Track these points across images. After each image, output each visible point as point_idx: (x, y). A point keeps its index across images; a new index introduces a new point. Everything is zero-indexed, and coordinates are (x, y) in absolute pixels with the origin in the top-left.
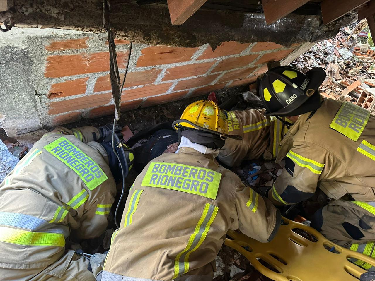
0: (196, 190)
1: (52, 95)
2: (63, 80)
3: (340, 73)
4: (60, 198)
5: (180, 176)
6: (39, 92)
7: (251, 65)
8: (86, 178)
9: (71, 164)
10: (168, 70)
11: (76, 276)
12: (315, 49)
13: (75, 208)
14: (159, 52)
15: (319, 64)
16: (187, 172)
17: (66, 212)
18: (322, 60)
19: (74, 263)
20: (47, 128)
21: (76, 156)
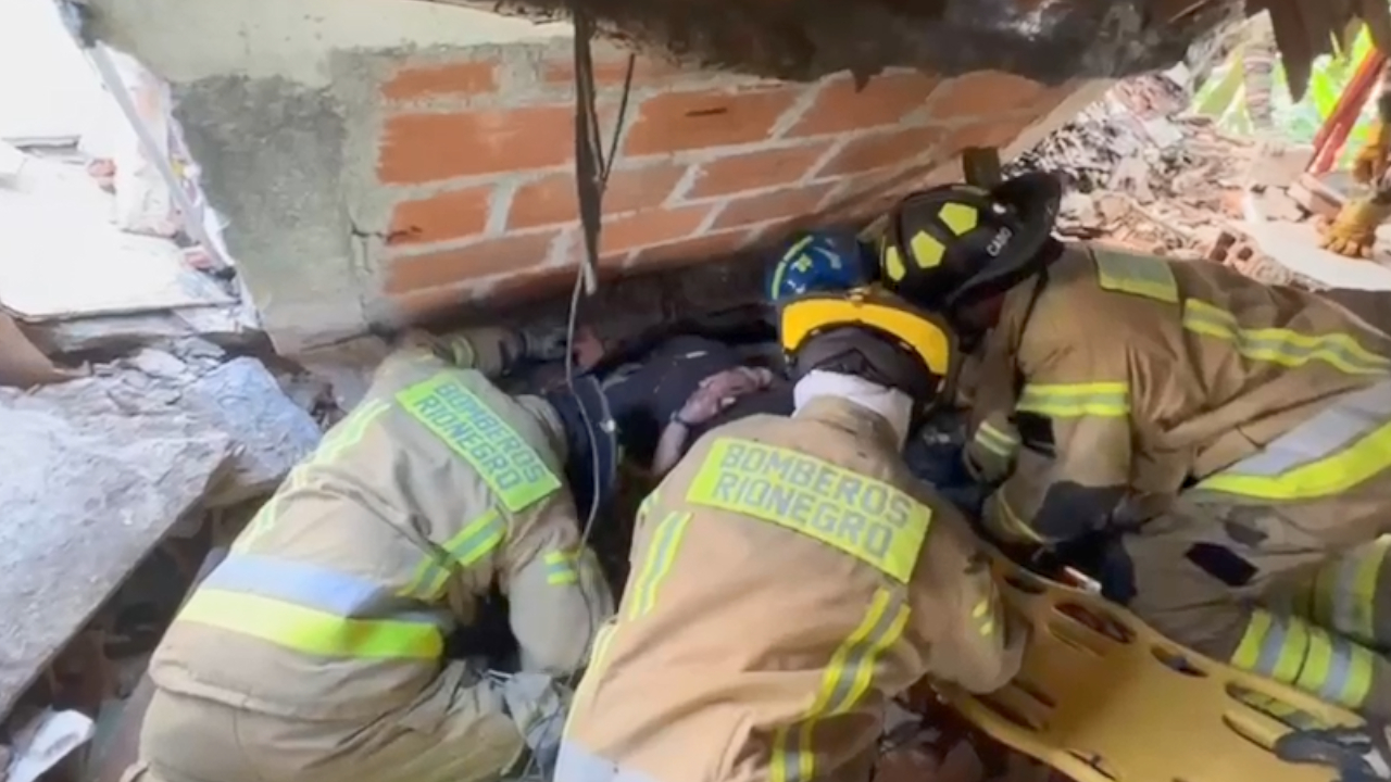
0: (853, 541)
1: (395, 237)
2: (427, 190)
3: (1151, 187)
4: (424, 530)
5: (807, 490)
6: (362, 226)
7: (922, 158)
8: (498, 479)
9: (460, 443)
10: (705, 166)
11: (472, 730)
12: (1082, 119)
13: (466, 561)
14: (687, 110)
15: (1094, 160)
16: (829, 484)
17: (443, 575)
18: (1100, 150)
19: (465, 695)
20: (387, 336)
21: (477, 424)
